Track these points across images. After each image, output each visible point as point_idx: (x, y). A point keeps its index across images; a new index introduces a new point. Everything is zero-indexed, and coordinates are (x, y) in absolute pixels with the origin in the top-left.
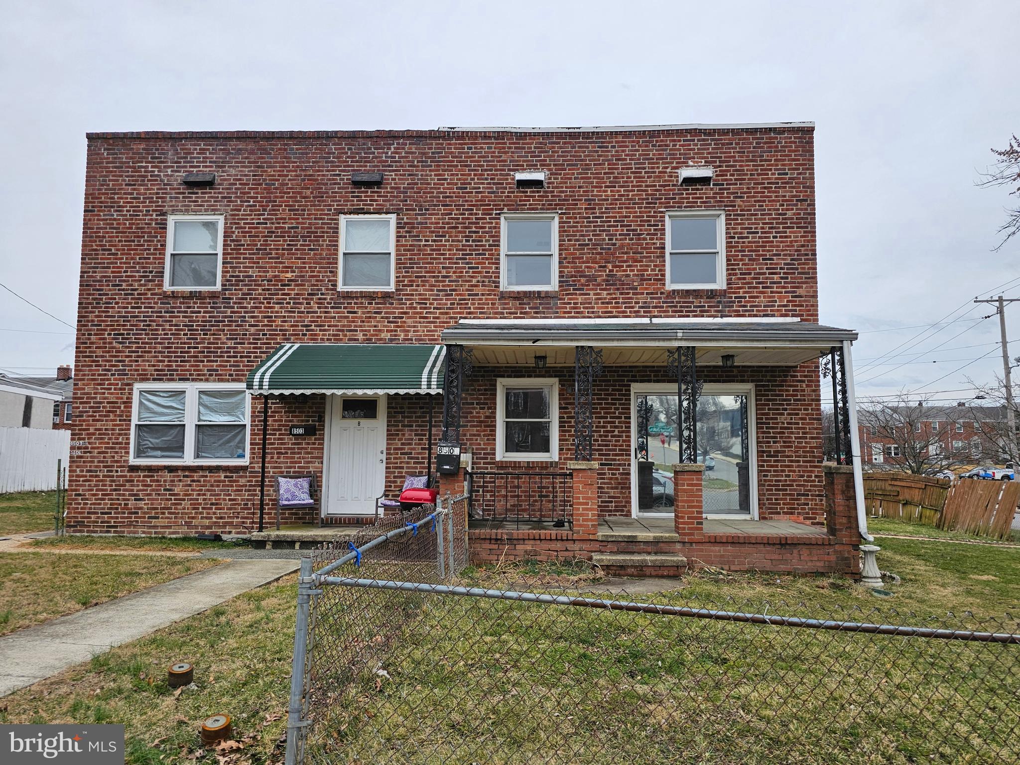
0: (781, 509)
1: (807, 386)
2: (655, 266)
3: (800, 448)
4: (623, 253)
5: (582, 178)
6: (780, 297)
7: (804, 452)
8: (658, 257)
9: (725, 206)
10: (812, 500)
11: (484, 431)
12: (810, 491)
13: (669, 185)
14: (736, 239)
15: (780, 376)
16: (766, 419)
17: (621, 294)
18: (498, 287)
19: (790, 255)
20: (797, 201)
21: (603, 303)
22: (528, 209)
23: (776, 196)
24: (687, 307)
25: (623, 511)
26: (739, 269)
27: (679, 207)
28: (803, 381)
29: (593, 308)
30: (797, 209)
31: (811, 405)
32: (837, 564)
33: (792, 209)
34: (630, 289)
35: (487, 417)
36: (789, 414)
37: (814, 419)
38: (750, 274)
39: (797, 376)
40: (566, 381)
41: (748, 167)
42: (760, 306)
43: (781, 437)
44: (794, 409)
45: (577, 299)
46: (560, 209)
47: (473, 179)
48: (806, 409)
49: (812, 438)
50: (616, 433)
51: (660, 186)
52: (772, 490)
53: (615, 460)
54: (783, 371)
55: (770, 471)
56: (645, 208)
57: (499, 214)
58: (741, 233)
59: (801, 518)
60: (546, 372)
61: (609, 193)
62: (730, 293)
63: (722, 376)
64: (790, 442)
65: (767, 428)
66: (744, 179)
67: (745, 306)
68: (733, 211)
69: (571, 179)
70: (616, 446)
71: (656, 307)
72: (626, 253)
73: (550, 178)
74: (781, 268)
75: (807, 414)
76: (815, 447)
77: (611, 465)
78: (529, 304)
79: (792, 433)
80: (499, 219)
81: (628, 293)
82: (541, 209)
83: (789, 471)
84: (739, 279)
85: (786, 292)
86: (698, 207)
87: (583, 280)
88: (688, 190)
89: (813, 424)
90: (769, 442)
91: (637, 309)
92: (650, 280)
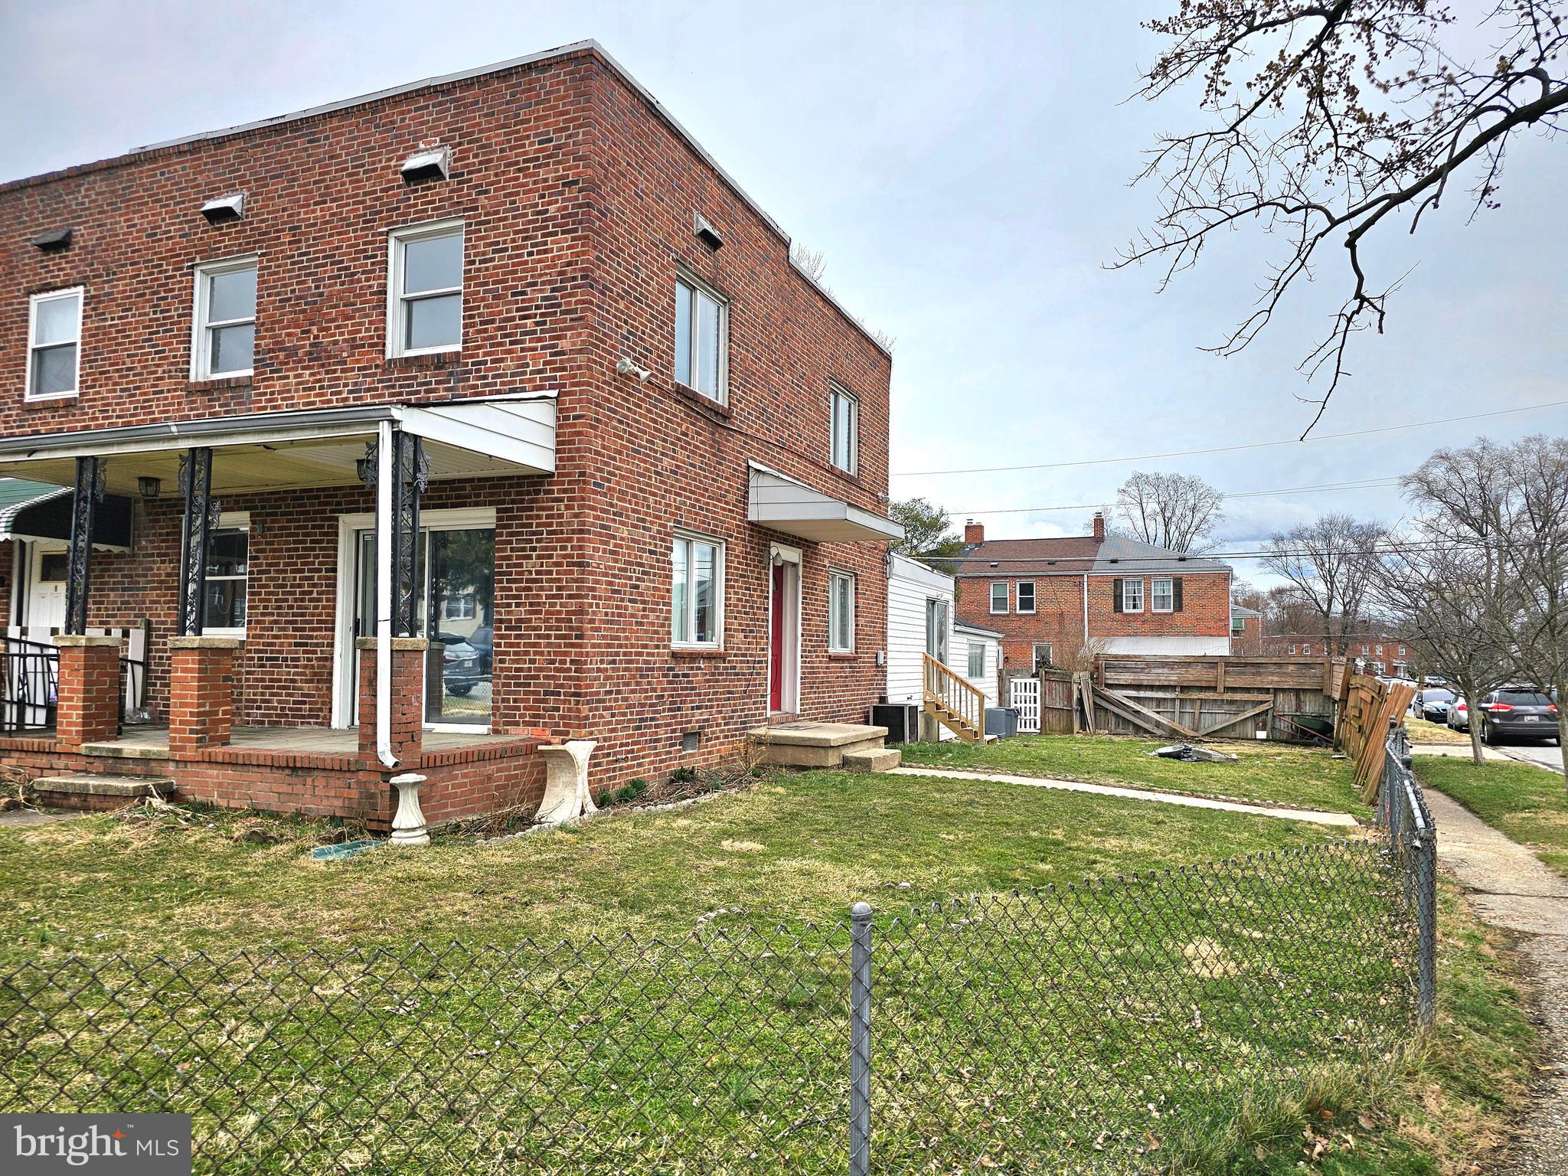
0: (521, 716)
1: (567, 507)
2: (370, 323)
3: (552, 613)
4: (331, 307)
5: (287, 195)
6: (533, 358)
7: (558, 621)
8: (374, 308)
9: (465, 210)
10: (564, 702)
11: (165, 595)
12: (562, 686)
13: (392, 188)
14: (477, 265)
15: (528, 493)
16: (508, 566)
17: (327, 372)
18: (187, 377)
19: (550, 282)
20: (564, 185)
21: (304, 390)
22: (224, 254)
23: (535, 183)
24: (409, 386)
25: (317, 717)
26: (480, 315)
27: (404, 222)
28: (561, 500)
29: (292, 398)
30: (564, 200)
31: (570, 540)
32: (359, 804)
33: (556, 202)
34: (338, 363)
35: (168, 575)
36: (539, 557)
37: (574, 564)
38: (493, 322)
39: (552, 492)
40: (258, 514)
41: (497, 138)
42: (505, 375)
43: (527, 597)
44: (546, 549)
45: (274, 386)
46: (260, 248)
47: (164, 220)
48: (563, 548)
49: (570, 597)
50: (315, 595)
51: (382, 191)
52: (509, 685)
53: (311, 637)
54: (535, 484)
55: (507, 653)
56: (362, 229)
57: (192, 267)
58: (484, 253)
59: (548, 732)
60: (236, 502)
61: (319, 213)
62: (465, 357)
63: (449, 497)
64: (539, 604)
65: (508, 581)
66: (491, 161)
67: (485, 377)
68: (475, 217)
69: (273, 198)
70: (313, 615)
71: (368, 390)
72: (335, 306)
73: (249, 203)
74: (538, 307)
75: (565, 556)
76: (574, 613)
77: (306, 645)
78: (219, 399)
79: (542, 589)
80: (193, 274)
81: (335, 371)
82: (238, 252)
83: (536, 653)
84: (479, 332)
85: (543, 348)
86: (429, 217)
87: (282, 355)
88: (416, 191)
89: (571, 572)
90: (509, 605)
91: (344, 395)
92: (363, 346)
